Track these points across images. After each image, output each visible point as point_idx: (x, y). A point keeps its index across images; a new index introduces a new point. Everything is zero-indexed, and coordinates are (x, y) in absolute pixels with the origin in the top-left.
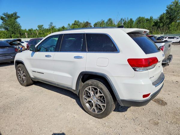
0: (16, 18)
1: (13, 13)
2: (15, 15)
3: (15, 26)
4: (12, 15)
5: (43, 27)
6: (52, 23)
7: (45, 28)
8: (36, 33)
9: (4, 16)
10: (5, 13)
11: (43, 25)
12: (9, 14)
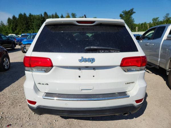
0: (131, 14)
1: (130, 10)
2: (132, 11)
3: (129, 22)
4: (129, 12)
5: (158, 19)
6: (168, 14)
7: (160, 21)
8: (147, 27)
9: (123, 14)
10: (124, 11)
11: (158, 18)
12: (127, 12)
